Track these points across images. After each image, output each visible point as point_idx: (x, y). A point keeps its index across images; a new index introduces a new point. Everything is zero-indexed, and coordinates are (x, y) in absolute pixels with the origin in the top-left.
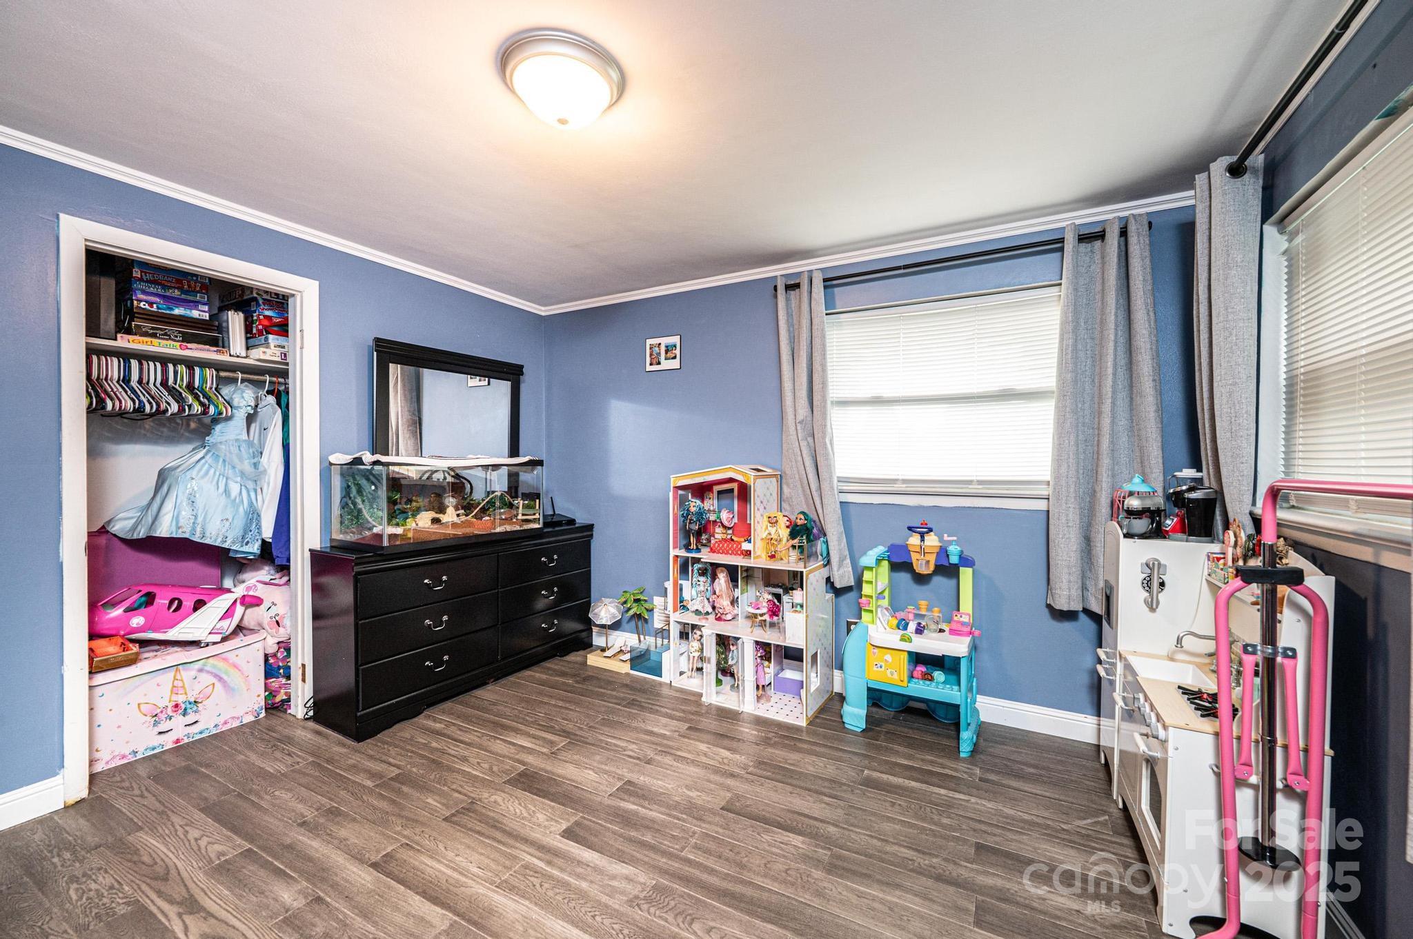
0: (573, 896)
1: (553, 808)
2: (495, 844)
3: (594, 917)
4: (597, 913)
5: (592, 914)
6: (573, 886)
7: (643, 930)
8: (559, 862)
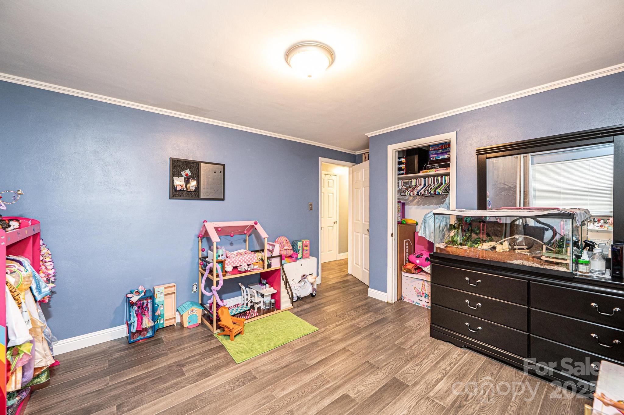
0: (305, 394)
1: (369, 393)
2: (346, 374)
3: (291, 398)
4: (292, 400)
5: (292, 398)
6: (310, 394)
7: (275, 412)
8: (327, 391)
